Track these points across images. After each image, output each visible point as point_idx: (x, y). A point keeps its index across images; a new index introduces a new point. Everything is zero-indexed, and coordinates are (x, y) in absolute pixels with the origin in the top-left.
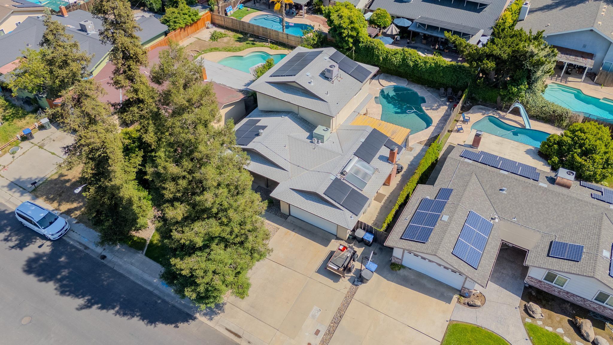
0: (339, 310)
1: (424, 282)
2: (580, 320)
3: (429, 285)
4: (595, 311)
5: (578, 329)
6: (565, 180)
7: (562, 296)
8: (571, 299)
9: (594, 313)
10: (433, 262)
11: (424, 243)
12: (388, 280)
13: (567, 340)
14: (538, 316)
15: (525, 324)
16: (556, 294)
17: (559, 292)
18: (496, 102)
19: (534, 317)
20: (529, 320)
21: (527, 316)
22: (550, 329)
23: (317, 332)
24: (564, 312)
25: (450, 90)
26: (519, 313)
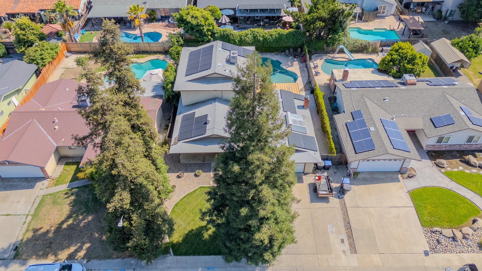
0: (345, 220)
1: (377, 176)
2: (467, 157)
3: (381, 176)
4: (466, 149)
5: (468, 163)
6: (412, 81)
7: (448, 148)
8: (453, 148)
9: (466, 151)
10: (380, 160)
12: (357, 185)
13: (468, 171)
14: (446, 166)
15: (443, 173)
16: (444, 149)
17: (445, 147)
18: (323, 49)
19: (444, 168)
20: (443, 170)
21: (440, 168)
22: (456, 170)
23: (343, 241)
24: (454, 157)
25: (292, 50)
26: (435, 168)
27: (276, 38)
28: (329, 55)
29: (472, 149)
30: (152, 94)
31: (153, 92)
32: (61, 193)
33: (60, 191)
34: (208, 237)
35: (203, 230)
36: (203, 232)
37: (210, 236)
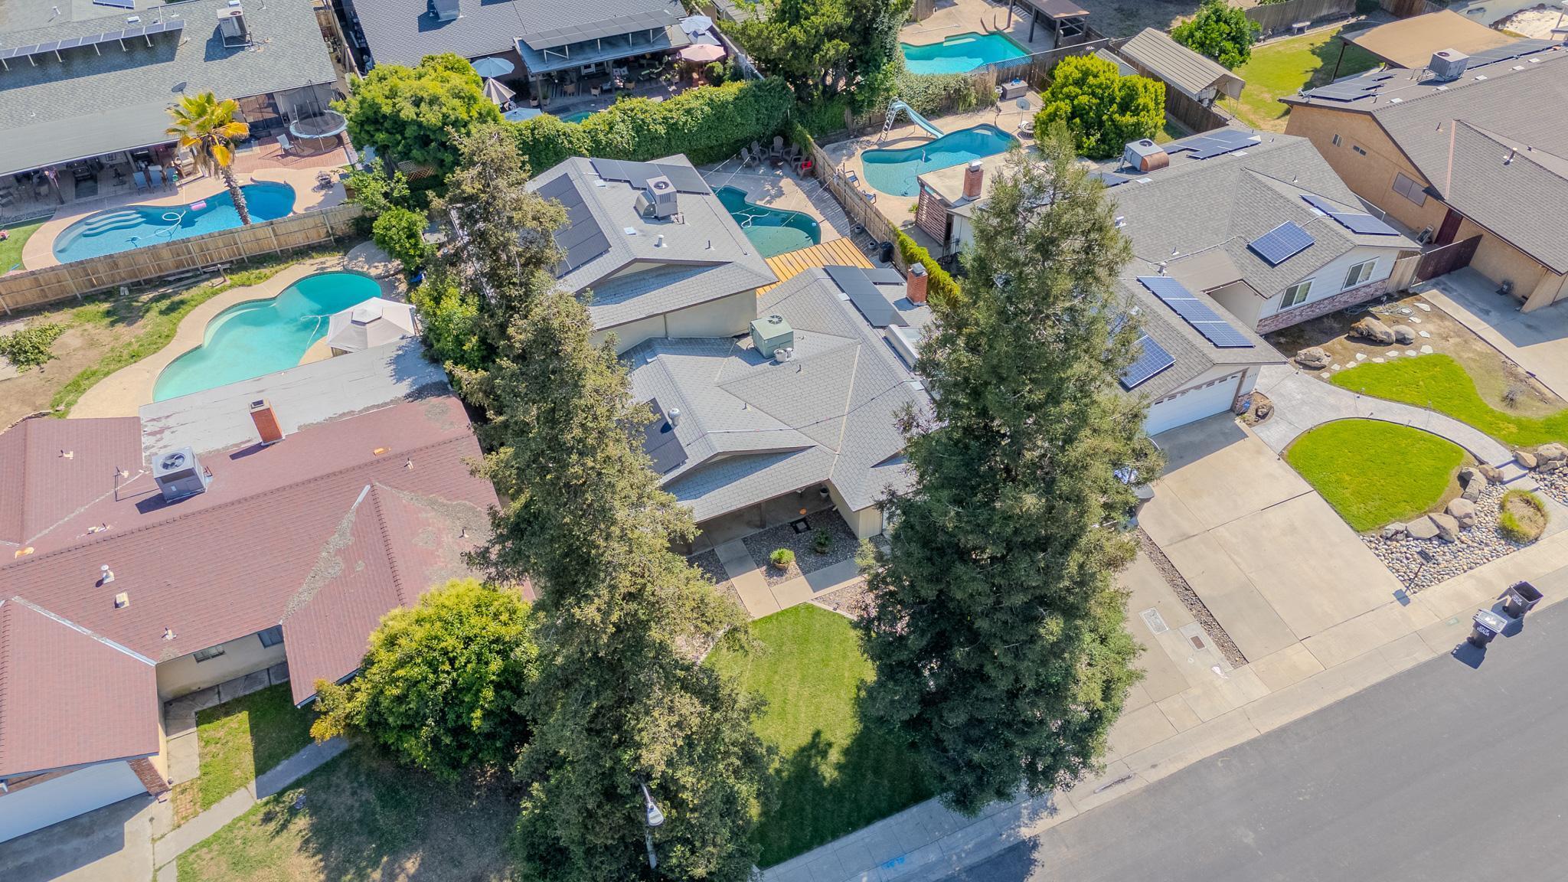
1: (1184, 439)
2: (1366, 323)
3: (1196, 437)
4: (1346, 306)
5: (1369, 339)
7: (1309, 315)
8: (1317, 312)
9: (1347, 309)
11: (1172, 365)
13: (1379, 360)
14: (1326, 361)
15: (1330, 382)
16: (1298, 320)
17: (1301, 315)
18: (844, 126)
19: (1323, 367)
20: (1325, 375)
21: (1316, 372)
22: (1351, 365)
23: (1198, 642)
24: (1331, 334)
25: (756, 147)
26: (1306, 376)
27: (706, 118)
28: (865, 138)
29: (1358, 301)
30: (404, 388)
31: (400, 380)
32: (242, 823)
33: (240, 819)
34: (836, 774)
35: (810, 757)
36: (813, 764)
37: (839, 767)
